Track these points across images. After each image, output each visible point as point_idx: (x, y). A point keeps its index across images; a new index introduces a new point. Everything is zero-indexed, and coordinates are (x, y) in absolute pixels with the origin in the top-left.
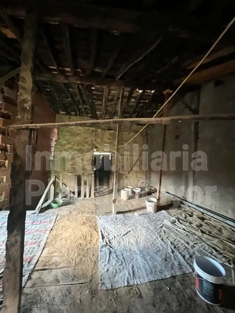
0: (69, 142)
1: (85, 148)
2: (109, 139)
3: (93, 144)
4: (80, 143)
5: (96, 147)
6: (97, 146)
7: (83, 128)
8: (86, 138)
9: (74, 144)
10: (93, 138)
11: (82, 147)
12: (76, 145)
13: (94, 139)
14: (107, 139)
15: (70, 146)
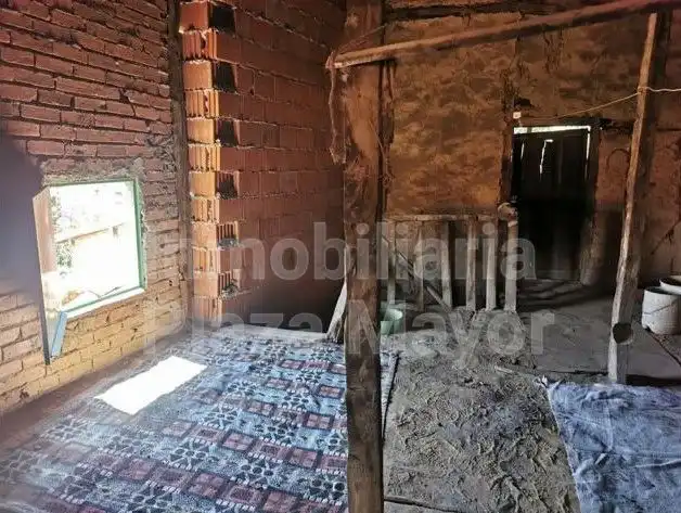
0: (410, 88)
1: (473, 110)
2: (586, 56)
3: (509, 91)
4: (452, 90)
5: (523, 103)
6: (524, 95)
7: (467, 18)
8: (479, 66)
9: (427, 97)
10: (511, 63)
11: (460, 107)
12: (436, 102)
13: (514, 65)
14: (576, 59)
15: (412, 106)
